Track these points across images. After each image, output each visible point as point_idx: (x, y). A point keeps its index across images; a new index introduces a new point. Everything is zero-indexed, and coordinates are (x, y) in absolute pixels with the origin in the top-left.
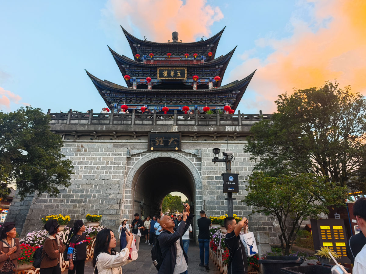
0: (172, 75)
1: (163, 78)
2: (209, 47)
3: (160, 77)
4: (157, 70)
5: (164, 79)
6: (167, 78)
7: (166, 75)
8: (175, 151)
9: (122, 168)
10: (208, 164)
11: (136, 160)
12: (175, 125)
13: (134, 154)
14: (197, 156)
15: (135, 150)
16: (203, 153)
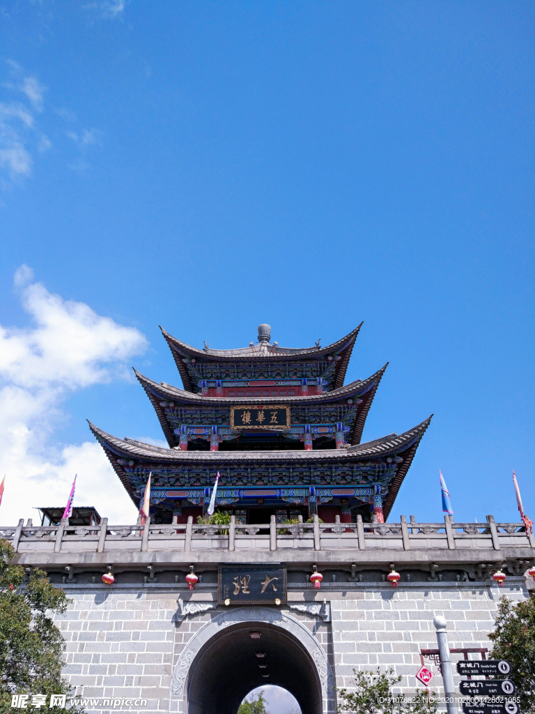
0: (261, 420)
1: (241, 427)
2: (333, 360)
3: (236, 424)
4: (229, 411)
5: (244, 429)
6: (250, 427)
7: (248, 420)
8: (275, 606)
9: (166, 647)
10: (345, 636)
11: (195, 627)
12: (273, 548)
13: (189, 614)
14: (321, 618)
15: (192, 604)
16: (335, 610)
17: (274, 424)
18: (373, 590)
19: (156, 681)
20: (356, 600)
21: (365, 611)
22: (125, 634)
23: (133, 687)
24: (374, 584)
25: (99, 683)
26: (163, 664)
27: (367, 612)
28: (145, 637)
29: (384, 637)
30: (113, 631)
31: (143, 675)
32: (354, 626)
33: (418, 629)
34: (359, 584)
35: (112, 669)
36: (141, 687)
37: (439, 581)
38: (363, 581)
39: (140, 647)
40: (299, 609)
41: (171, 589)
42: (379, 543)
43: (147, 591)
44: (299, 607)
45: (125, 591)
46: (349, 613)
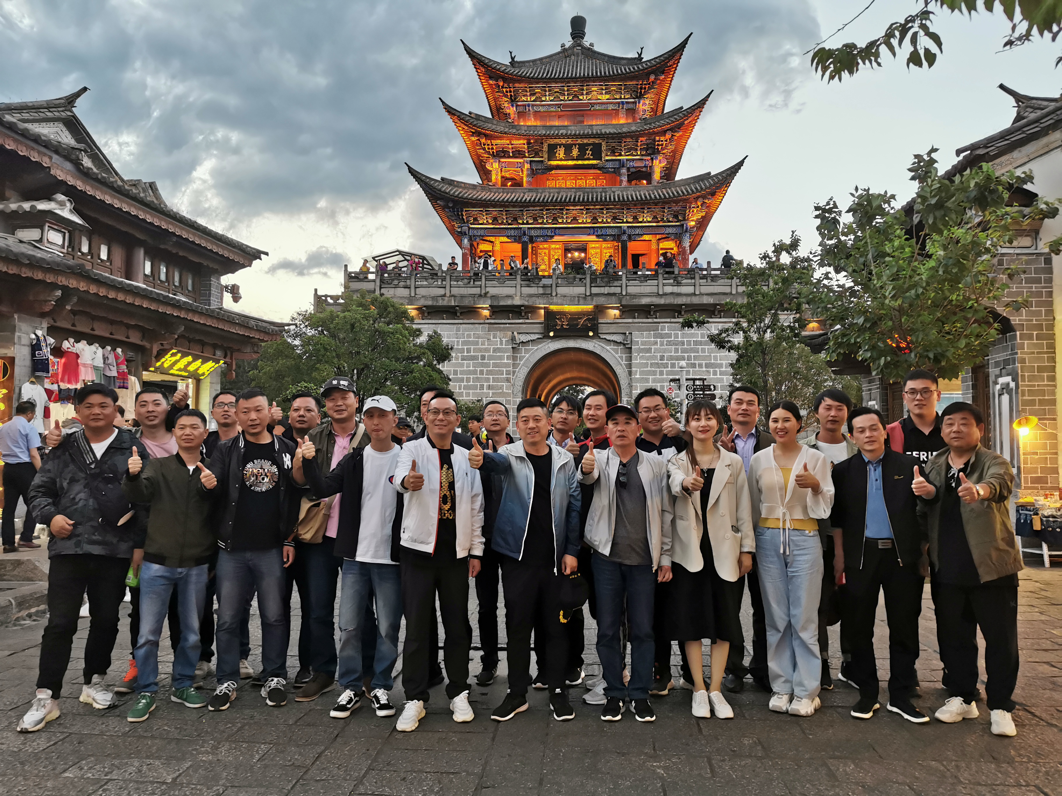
3: (550, 159)
6: (564, 162)
8: (589, 337)
9: (506, 365)
10: (642, 358)
11: (527, 351)
12: (588, 294)
13: (522, 342)
14: (624, 345)
15: (524, 335)
16: (635, 339)
17: (588, 160)
18: (666, 325)
19: (502, 387)
20: (652, 332)
21: (659, 340)
22: (474, 356)
23: (485, 391)
24: (668, 320)
25: (460, 389)
26: (505, 376)
28: (490, 358)
29: (671, 358)
30: (465, 354)
31: (491, 383)
32: (649, 350)
33: (698, 352)
34: (655, 320)
35: (468, 380)
36: (491, 391)
37: (720, 318)
38: (660, 318)
39: (487, 365)
40: (608, 338)
41: (506, 324)
42: (676, 289)
43: (487, 326)
44: (608, 337)
45: (470, 326)
46: (646, 342)
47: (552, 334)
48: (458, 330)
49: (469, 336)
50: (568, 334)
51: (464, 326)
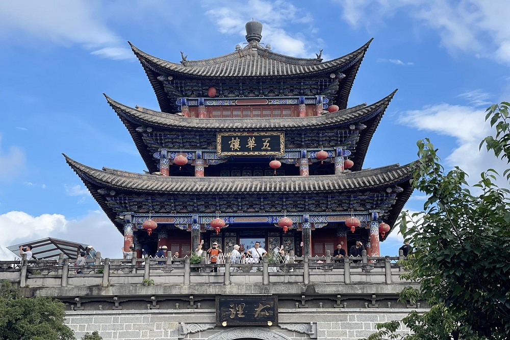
0: (251, 146)
1: (230, 153)
2: (336, 78)
3: (223, 150)
6: (240, 153)
7: (237, 146)
8: (268, 326)
13: (191, 333)
14: (308, 335)
15: (193, 325)
16: (319, 329)
17: (266, 150)
18: (356, 315)
20: (340, 322)
21: (347, 330)
24: (358, 310)
27: (349, 331)
34: (343, 310)
38: (348, 307)
40: (290, 329)
41: (172, 313)
42: (364, 278)
43: (150, 315)
44: (289, 327)
45: (131, 316)
46: (332, 332)
47: (224, 324)
48: (116, 320)
49: (128, 327)
50: (244, 324)
51: (123, 316)
